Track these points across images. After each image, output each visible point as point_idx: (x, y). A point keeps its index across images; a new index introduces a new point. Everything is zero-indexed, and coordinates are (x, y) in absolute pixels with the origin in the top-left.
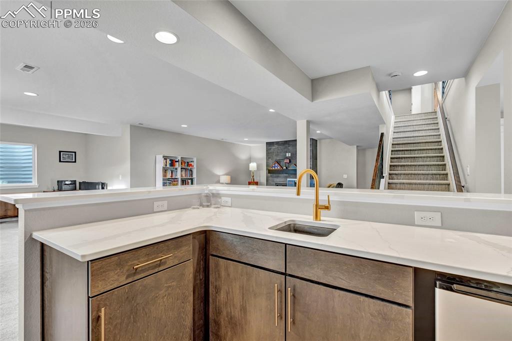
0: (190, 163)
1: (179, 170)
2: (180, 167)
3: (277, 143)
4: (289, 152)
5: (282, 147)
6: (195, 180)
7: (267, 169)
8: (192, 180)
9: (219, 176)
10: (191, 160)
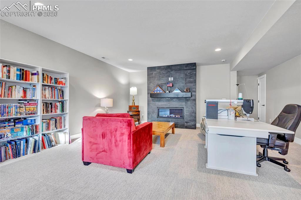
0: (60, 80)
1: (39, 88)
2: (41, 83)
3: (159, 68)
4: (172, 77)
5: (164, 72)
6: (68, 102)
7: (148, 93)
8: (62, 103)
9: (100, 99)
10: (62, 76)
